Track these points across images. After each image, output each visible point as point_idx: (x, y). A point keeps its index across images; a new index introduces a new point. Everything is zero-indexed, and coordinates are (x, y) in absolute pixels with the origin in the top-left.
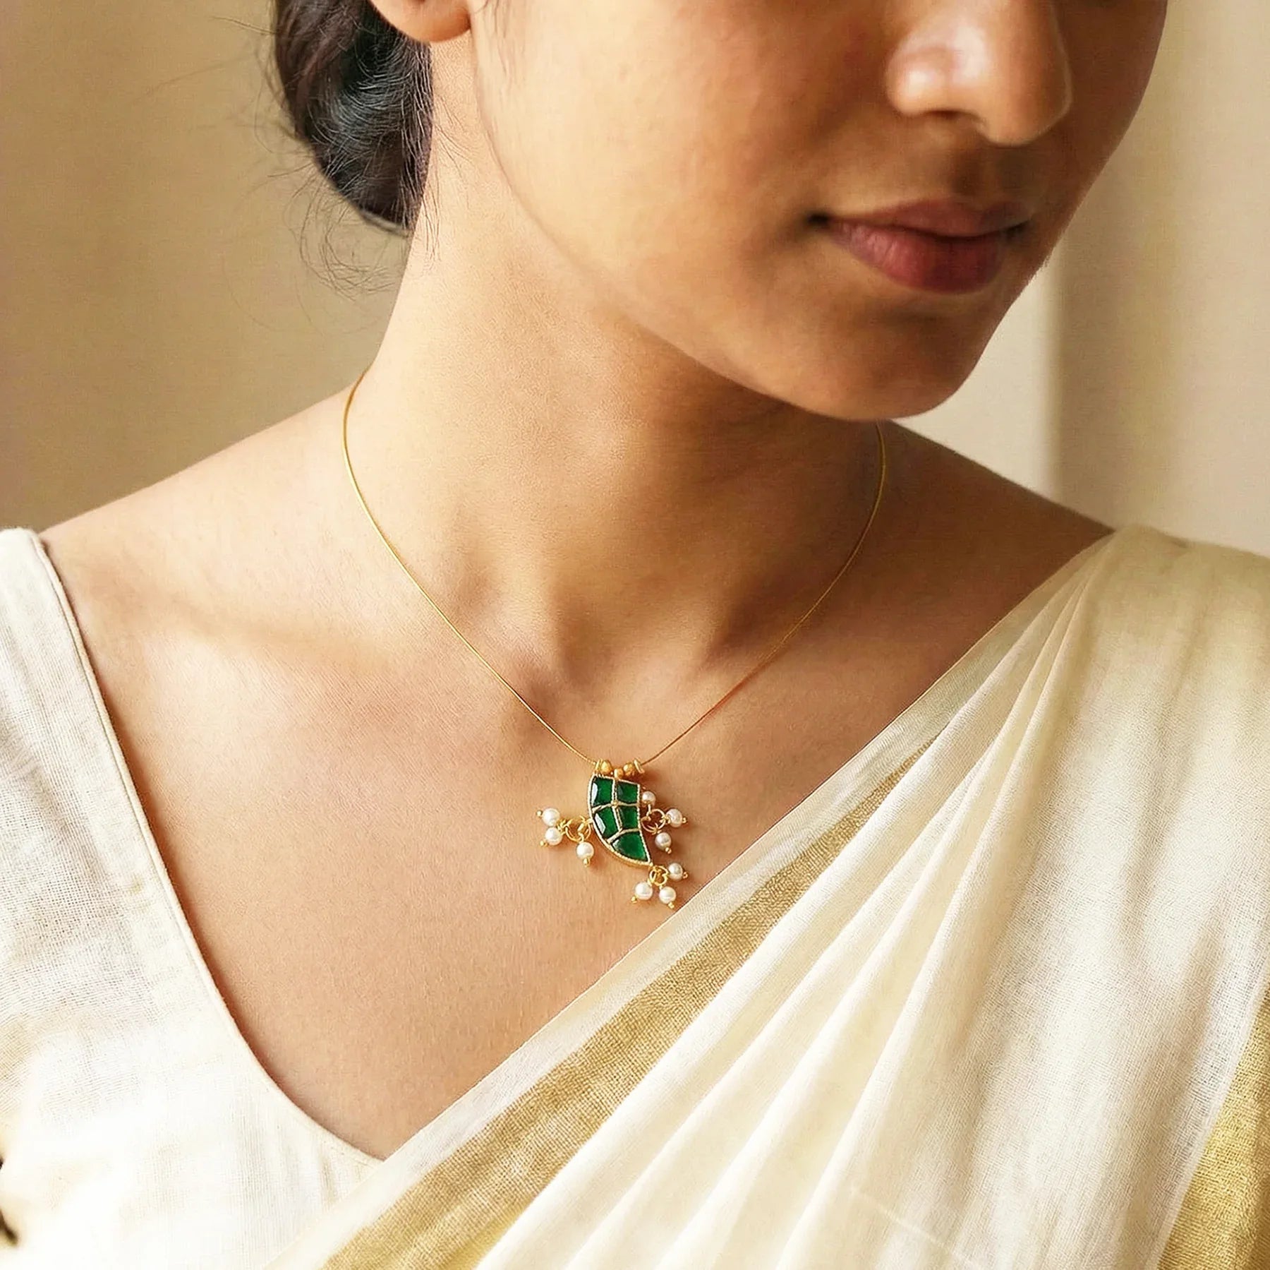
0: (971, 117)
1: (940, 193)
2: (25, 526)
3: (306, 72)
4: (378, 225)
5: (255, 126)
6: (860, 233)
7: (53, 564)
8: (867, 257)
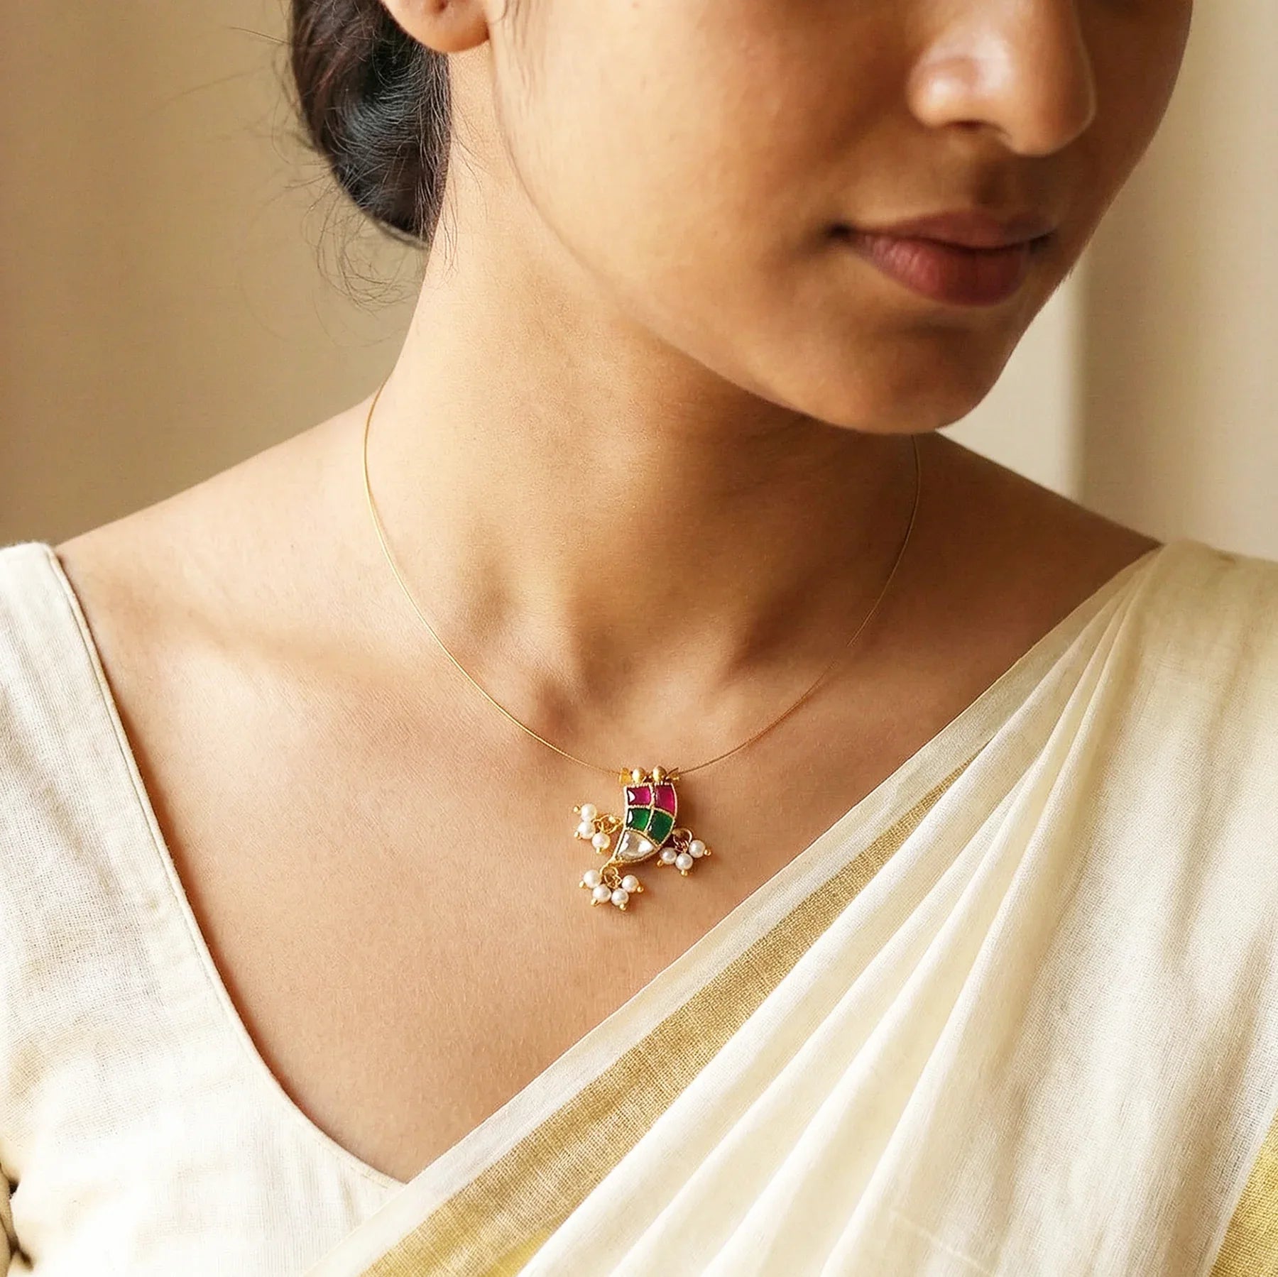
0: (996, 128)
1: (962, 204)
2: (39, 540)
3: (323, 82)
4: (396, 238)
5: (272, 137)
6: (881, 244)
7: (69, 579)
8: (890, 270)
